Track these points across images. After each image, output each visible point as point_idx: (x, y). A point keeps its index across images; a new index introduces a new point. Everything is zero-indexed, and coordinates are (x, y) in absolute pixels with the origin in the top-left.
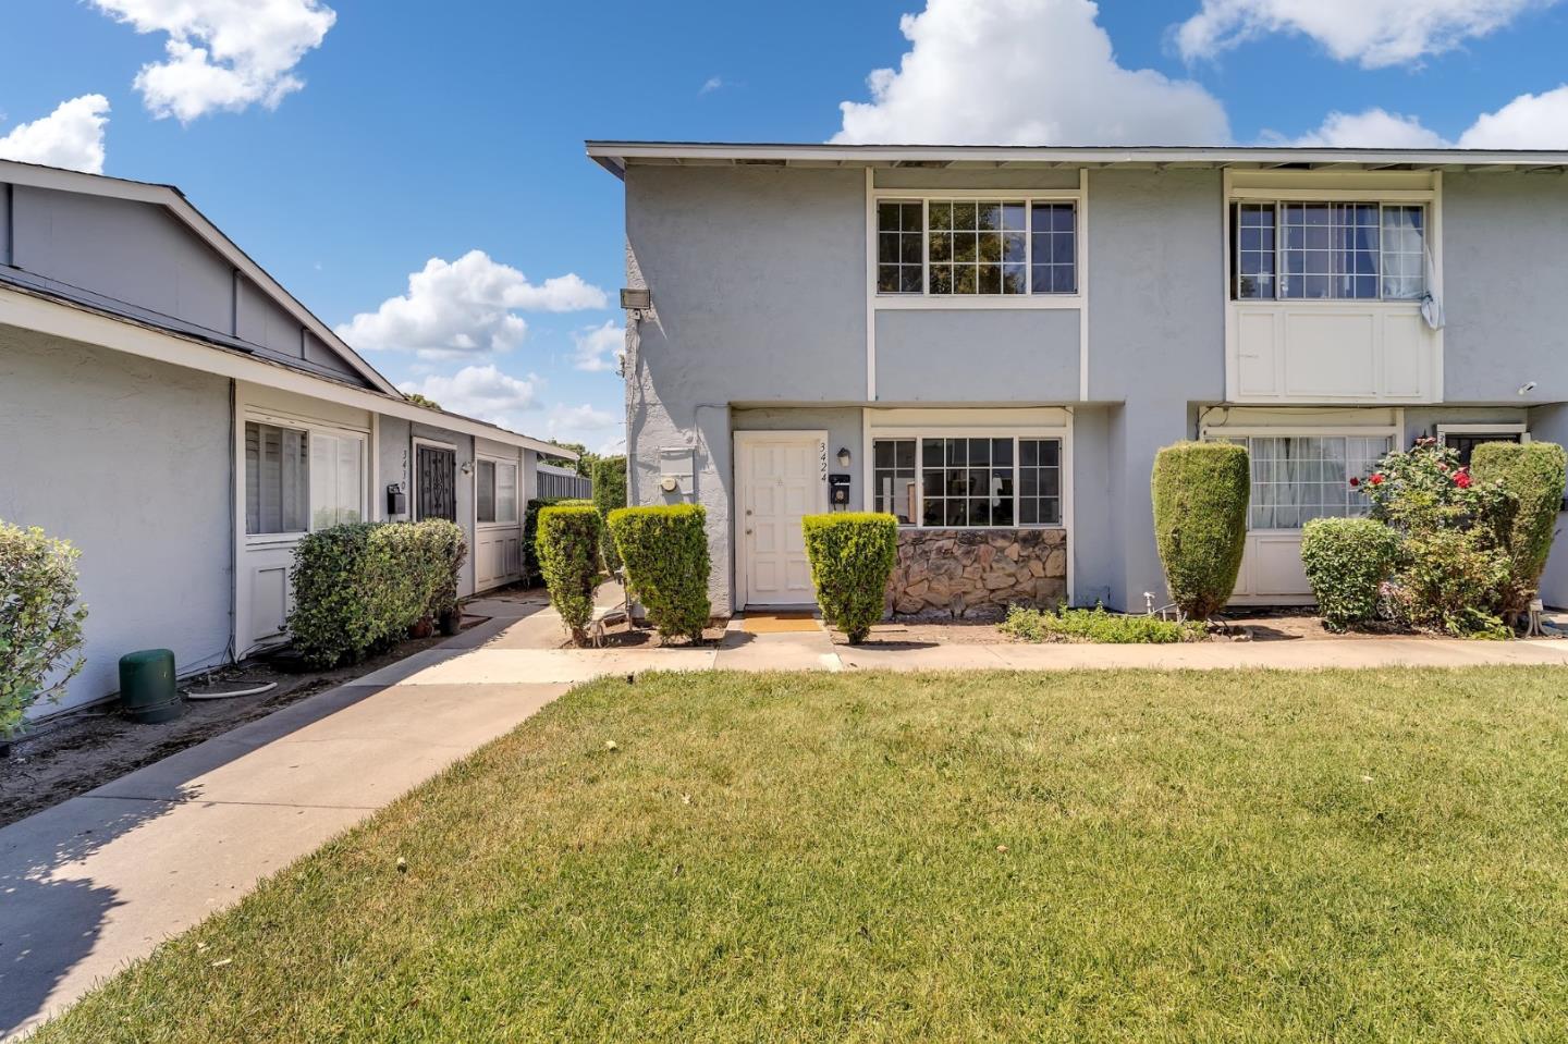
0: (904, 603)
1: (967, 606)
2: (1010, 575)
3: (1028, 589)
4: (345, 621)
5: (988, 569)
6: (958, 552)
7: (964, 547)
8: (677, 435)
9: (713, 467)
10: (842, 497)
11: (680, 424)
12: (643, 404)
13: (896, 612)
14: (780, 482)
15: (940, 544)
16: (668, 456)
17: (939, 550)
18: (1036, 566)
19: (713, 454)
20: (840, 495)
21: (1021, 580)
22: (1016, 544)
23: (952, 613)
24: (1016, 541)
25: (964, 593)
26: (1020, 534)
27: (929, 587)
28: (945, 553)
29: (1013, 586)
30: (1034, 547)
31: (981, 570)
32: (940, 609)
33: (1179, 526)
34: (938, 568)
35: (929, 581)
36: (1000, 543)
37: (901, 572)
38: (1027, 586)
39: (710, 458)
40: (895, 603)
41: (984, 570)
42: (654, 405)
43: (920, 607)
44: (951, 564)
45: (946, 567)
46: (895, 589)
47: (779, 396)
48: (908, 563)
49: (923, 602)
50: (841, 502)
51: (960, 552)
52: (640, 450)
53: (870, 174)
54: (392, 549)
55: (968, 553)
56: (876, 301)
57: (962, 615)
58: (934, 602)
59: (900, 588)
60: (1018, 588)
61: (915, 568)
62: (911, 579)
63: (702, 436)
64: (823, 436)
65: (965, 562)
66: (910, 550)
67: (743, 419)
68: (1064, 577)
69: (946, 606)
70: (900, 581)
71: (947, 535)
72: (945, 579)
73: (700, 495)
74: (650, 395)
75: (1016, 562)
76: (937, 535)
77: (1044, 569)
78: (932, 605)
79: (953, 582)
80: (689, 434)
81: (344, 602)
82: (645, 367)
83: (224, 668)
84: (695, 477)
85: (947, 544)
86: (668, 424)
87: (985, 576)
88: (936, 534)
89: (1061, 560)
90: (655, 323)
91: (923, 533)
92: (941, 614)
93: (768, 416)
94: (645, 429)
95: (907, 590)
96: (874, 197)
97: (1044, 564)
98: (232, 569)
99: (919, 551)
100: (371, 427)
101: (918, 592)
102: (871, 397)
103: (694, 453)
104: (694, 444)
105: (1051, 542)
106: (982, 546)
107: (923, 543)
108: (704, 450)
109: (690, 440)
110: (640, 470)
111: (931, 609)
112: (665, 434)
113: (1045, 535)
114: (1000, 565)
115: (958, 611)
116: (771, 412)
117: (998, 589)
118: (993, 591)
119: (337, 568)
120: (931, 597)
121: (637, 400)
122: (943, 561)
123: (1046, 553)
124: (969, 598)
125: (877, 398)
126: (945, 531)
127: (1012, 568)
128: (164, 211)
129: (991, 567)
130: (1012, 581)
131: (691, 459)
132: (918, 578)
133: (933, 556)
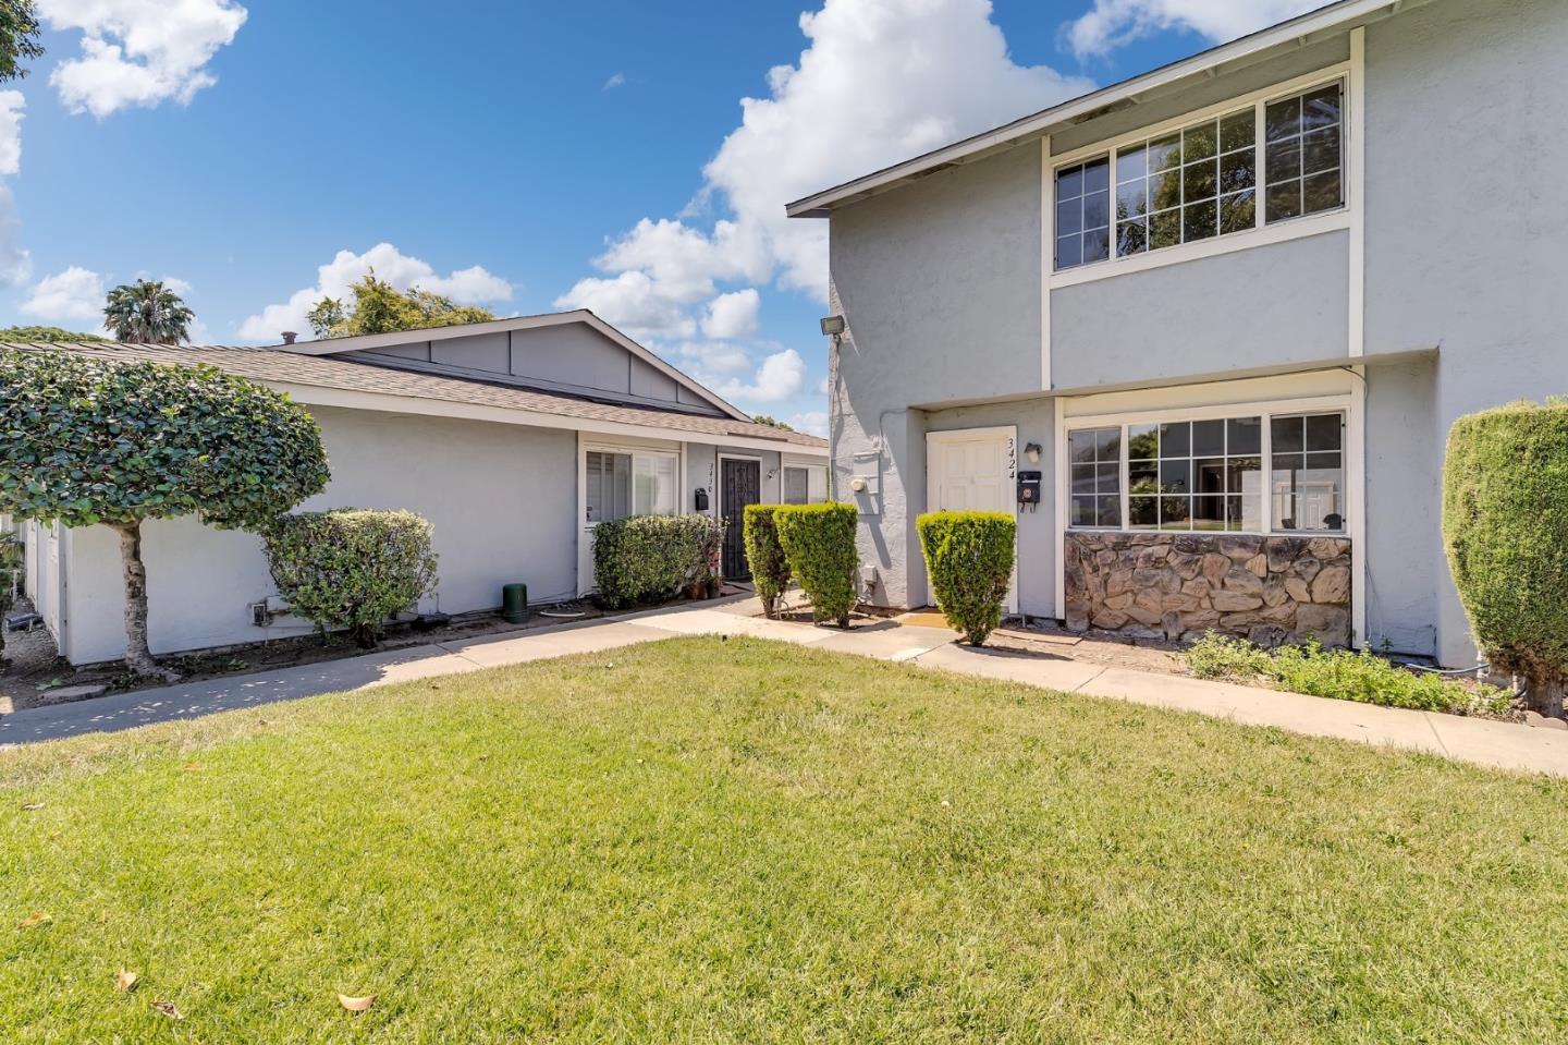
0: (1101, 616)
1: (1187, 630)
2: (1253, 596)
3: (1279, 616)
4: (616, 579)
5: (1219, 585)
6: (1174, 561)
7: (1185, 556)
8: (866, 441)
9: (894, 469)
10: (1028, 496)
11: (869, 433)
12: (841, 415)
13: (1091, 626)
14: (972, 482)
15: (1150, 550)
16: (860, 460)
17: (1148, 557)
18: (1298, 589)
19: (895, 458)
20: (1027, 493)
21: (1272, 604)
22: (1263, 556)
23: (1166, 634)
24: (1262, 551)
25: (1183, 612)
26: (1270, 543)
27: (1134, 602)
28: (1157, 563)
29: (1260, 609)
30: (1293, 561)
31: (1208, 585)
32: (1148, 628)
33: (1464, 537)
34: (1147, 579)
35: (1135, 595)
36: (1237, 553)
37: (1097, 580)
38: (1279, 611)
39: (893, 462)
40: (1090, 616)
41: (1212, 586)
42: (849, 415)
43: (1121, 623)
44: (1165, 575)
45: (1158, 578)
46: (1091, 599)
47: (953, 396)
48: (1107, 570)
49: (1125, 618)
50: (1029, 500)
51: (1177, 561)
52: (839, 456)
53: (1046, 142)
54: (645, 534)
55: (1187, 563)
56: (1051, 279)
57: (1179, 639)
58: (1140, 618)
59: (1097, 599)
60: (1266, 613)
61: (1117, 576)
62: (1109, 590)
63: (885, 440)
64: (1011, 431)
65: (1184, 574)
66: (1111, 556)
67: (935, 421)
68: (1347, 606)
69: (1158, 625)
70: (1097, 591)
71: (1158, 540)
72: (1155, 594)
73: (884, 495)
74: (847, 407)
75: (1263, 580)
76: (1146, 540)
77: (1310, 592)
78: (1137, 622)
79: (1166, 598)
80: (876, 439)
81: (613, 566)
82: (843, 383)
83: (571, 601)
84: (880, 478)
85: (1159, 551)
86: (861, 431)
87: (1213, 593)
88: (1144, 538)
89: (1340, 582)
90: (850, 344)
91: (1128, 537)
92: (1150, 634)
93: (958, 416)
94: (843, 437)
95: (1106, 602)
96: (1049, 165)
97: (1310, 584)
98: (576, 542)
99: (1122, 558)
100: (681, 449)
101: (1120, 606)
102: (1046, 386)
103: (879, 456)
104: (880, 448)
105: (1322, 555)
106: (1208, 555)
107: (1129, 548)
108: (888, 454)
109: (876, 445)
110: (839, 473)
111: (1136, 627)
112: (858, 441)
113: (1311, 546)
114: (1237, 582)
115: (1173, 634)
116: (961, 411)
117: (1233, 612)
118: (1226, 613)
119: (609, 544)
120: (1135, 612)
121: (836, 413)
122: (1153, 572)
123: (1314, 569)
124: (1189, 618)
125: (1052, 386)
126: (1156, 536)
127: (1255, 586)
128: (584, 324)
129: (1223, 583)
130: (1258, 603)
131: (877, 462)
132: (1118, 589)
133: (1139, 564)
